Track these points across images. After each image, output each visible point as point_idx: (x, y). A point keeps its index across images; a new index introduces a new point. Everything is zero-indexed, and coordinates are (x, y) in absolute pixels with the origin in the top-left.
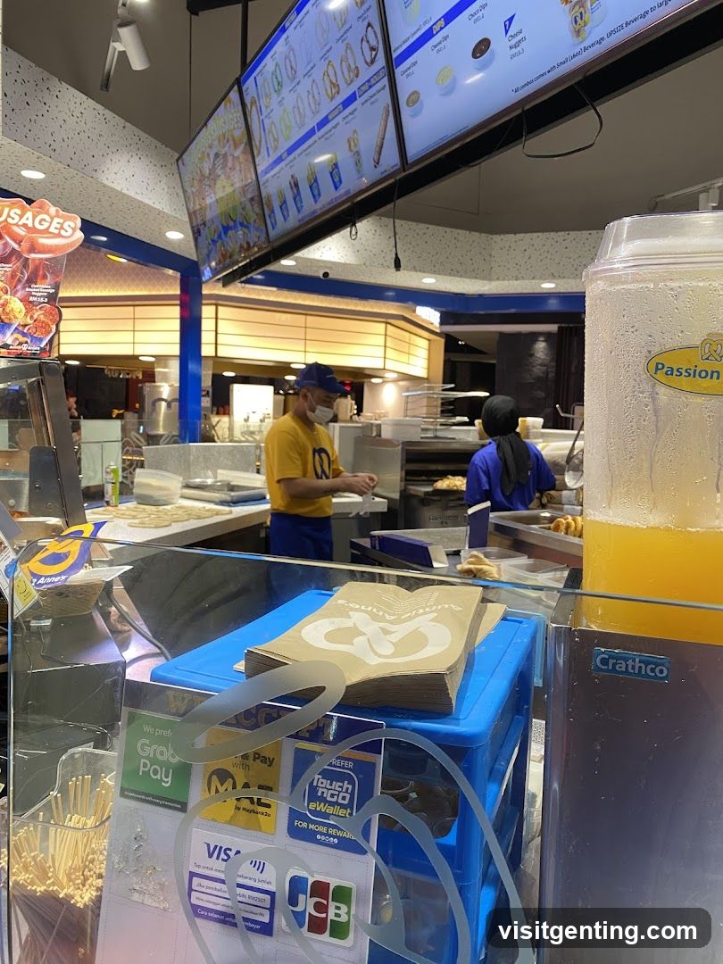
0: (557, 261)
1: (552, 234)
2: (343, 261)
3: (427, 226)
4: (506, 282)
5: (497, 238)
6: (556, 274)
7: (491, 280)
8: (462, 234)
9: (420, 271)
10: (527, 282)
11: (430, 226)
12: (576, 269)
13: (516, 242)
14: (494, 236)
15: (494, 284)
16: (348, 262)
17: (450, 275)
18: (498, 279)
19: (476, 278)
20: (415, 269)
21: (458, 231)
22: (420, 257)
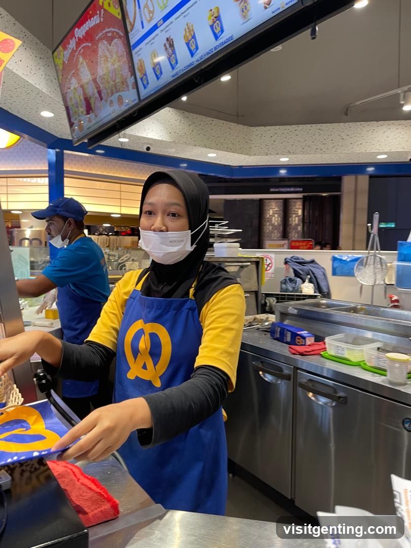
0: (291, 143)
1: (288, 127)
2: (161, 139)
3: (212, 119)
4: (260, 157)
5: (254, 129)
6: (291, 152)
7: (250, 155)
8: (233, 125)
9: (209, 147)
10: (273, 156)
11: (214, 119)
12: (304, 149)
13: (265, 131)
14: (252, 128)
15: (252, 158)
16: (164, 139)
17: (226, 151)
18: (255, 155)
19: (242, 153)
20: (205, 146)
21: (231, 123)
22: (208, 139)
